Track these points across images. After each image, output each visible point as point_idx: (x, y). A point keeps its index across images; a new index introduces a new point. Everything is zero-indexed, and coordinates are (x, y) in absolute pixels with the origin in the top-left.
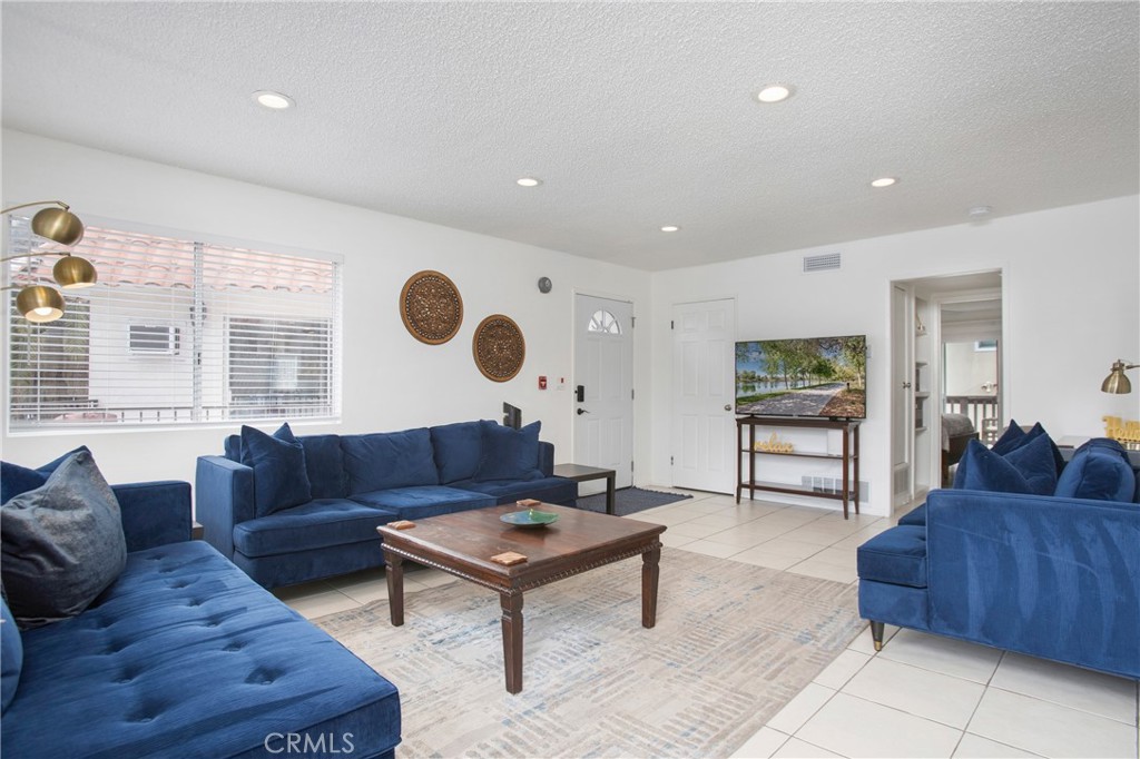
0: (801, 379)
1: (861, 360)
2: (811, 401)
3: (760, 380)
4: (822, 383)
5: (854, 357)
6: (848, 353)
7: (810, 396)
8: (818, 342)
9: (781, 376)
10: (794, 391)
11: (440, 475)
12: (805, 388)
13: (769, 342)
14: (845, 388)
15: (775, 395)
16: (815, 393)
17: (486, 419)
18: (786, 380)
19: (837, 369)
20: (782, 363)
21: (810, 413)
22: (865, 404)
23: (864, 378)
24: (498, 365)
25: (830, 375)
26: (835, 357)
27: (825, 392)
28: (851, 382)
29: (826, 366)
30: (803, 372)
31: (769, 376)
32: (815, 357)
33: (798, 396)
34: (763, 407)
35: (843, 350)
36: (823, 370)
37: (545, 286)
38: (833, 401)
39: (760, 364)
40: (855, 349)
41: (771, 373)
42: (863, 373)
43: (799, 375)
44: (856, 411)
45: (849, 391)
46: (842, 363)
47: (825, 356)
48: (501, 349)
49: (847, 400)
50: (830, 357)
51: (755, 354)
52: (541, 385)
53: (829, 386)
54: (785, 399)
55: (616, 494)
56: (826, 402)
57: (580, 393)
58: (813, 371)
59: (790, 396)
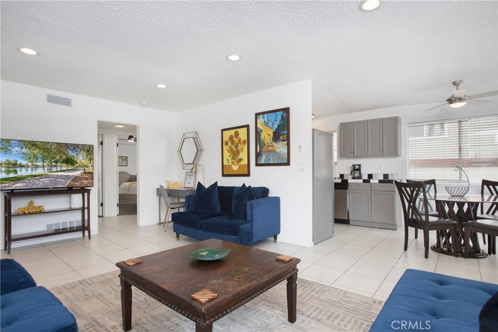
0: (55, 166)
1: (91, 157)
2: (62, 179)
3: (21, 166)
4: (69, 168)
5: (88, 155)
6: (84, 153)
7: (61, 176)
8: (67, 146)
9: (41, 164)
10: (49, 173)
12: (57, 171)
13: (30, 142)
14: (83, 171)
15: (35, 176)
16: (63, 175)
18: (44, 167)
19: (78, 162)
20: (41, 156)
21: (61, 186)
22: (93, 179)
23: (92, 166)
25: (74, 164)
26: (77, 154)
27: (70, 174)
28: (86, 168)
29: (71, 159)
30: (56, 162)
31: (29, 164)
32: (65, 154)
33: (53, 176)
34: (24, 184)
35: (82, 152)
36: (69, 161)
38: (76, 179)
39: (22, 156)
40: (88, 151)
41: (32, 162)
42: (92, 164)
43: (53, 164)
44: (88, 183)
45: (85, 173)
46: (81, 158)
47: (71, 153)
49: (84, 178)
50: (74, 154)
51: (17, 149)
53: (73, 170)
54: (42, 178)
56: (72, 179)
58: (64, 162)
59: (46, 176)
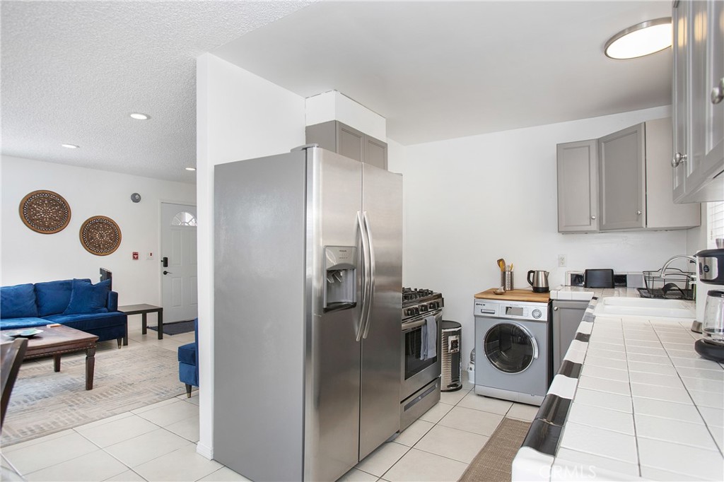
11: (39, 310)
17: (77, 278)
24: (100, 246)
37: (136, 198)
48: (102, 236)
52: (134, 258)
55: (164, 327)
57: (165, 262)
